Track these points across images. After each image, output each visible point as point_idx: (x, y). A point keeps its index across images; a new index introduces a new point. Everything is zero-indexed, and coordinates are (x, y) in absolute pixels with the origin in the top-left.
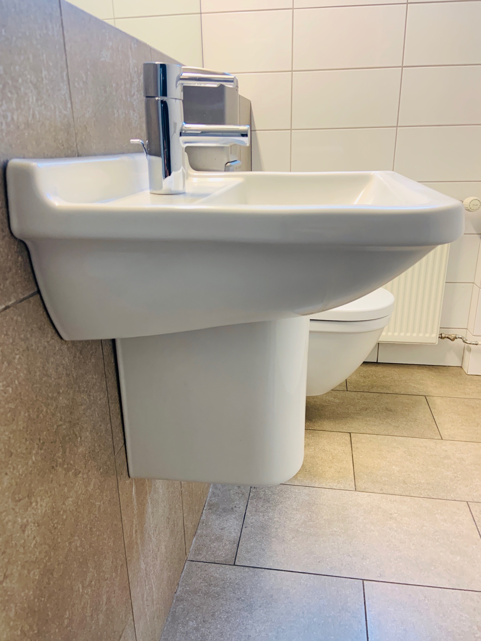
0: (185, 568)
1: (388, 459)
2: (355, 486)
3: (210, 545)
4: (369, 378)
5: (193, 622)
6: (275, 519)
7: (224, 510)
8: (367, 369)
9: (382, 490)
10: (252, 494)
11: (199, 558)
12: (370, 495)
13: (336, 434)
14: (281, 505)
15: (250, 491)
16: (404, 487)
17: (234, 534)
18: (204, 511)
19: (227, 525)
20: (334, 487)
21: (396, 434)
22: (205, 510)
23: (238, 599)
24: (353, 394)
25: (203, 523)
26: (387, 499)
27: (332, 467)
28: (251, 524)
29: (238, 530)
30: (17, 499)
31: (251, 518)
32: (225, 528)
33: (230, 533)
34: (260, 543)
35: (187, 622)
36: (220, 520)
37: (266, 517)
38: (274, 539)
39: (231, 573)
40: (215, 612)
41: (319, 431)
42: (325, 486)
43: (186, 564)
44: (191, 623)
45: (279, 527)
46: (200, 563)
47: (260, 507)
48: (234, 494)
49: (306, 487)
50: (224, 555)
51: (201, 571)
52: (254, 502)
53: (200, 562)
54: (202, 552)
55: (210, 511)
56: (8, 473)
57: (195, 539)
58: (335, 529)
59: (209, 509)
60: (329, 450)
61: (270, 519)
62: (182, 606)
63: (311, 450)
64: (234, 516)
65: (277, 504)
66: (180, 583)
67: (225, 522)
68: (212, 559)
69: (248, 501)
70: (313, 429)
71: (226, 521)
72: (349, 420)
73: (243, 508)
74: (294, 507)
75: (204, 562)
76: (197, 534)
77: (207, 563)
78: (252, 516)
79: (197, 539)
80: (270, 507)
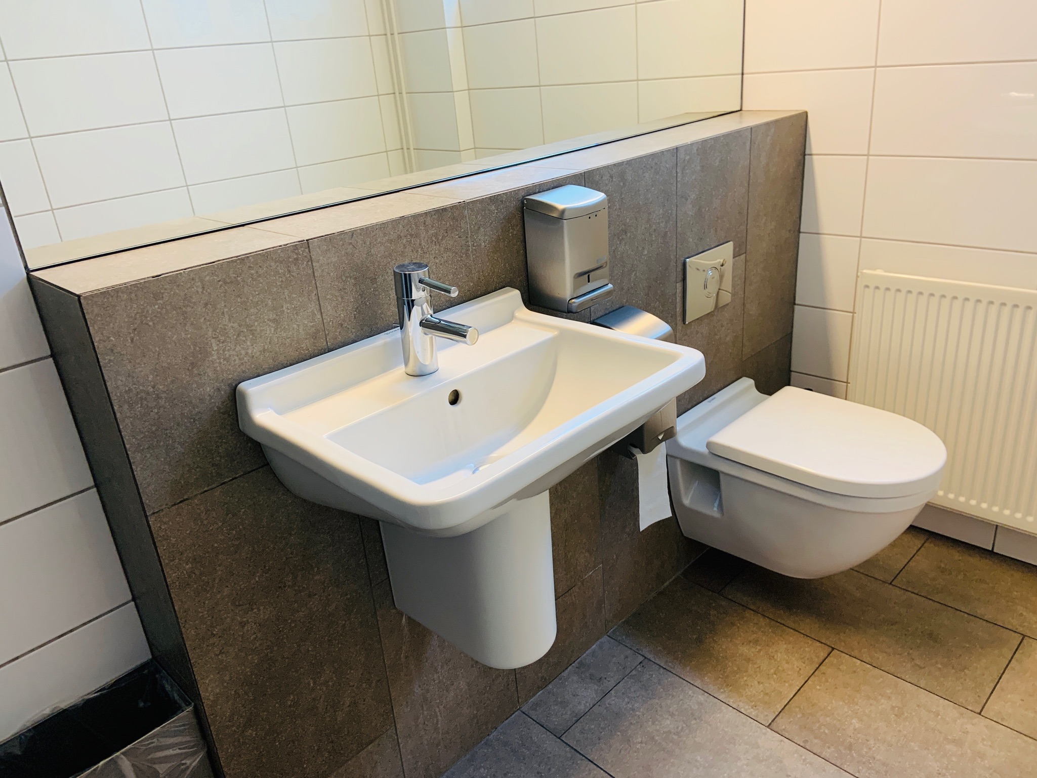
0: (513, 716)
1: (857, 707)
2: (773, 721)
3: (551, 706)
4: (950, 574)
5: (485, 770)
6: (637, 713)
7: (591, 677)
8: (961, 558)
9: (806, 741)
10: (634, 672)
11: (532, 713)
12: (781, 741)
13: (810, 642)
14: (657, 701)
15: (636, 667)
16: (843, 752)
17: (582, 707)
18: (570, 668)
19: (583, 694)
20: (742, 710)
21: (907, 677)
22: (573, 666)
23: (538, 773)
24: (898, 592)
25: (561, 679)
26: (801, 756)
27: (762, 683)
28: (608, 705)
29: (590, 705)
30: (237, 604)
31: (613, 698)
32: (577, 695)
33: (580, 703)
34: (601, 730)
35: (480, 767)
36: (580, 685)
37: (630, 706)
38: (619, 733)
39: (550, 744)
40: (509, 773)
41: (787, 628)
42: (731, 703)
43: (516, 713)
44: (482, 770)
45: (634, 724)
46: (529, 719)
47: (632, 690)
48: (614, 663)
49: (706, 694)
50: (556, 723)
51: (525, 727)
52: (630, 682)
53: (531, 718)
54: (539, 709)
55: (577, 670)
56: (229, 586)
57: (541, 692)
58: (699, 758)
59: (576, 668)
60: (779, 660)
61: (633, 710)
62: (486, 751)
63: (753, 650)
64: (596, 688)
65: (654, 697)
66: (499, 728)
67: (583, 689)
68: (543, 721)
69: (623, 679)
70: (783, 622)
71: (585, 689)
72: (850, 630)
73: (613, 683)
74: (671, 709)
75: (534, 720)
76: (546, 688)
77: (535, 723)
78: (615, 696)
79: (543, 693)
80: (643, 696)
